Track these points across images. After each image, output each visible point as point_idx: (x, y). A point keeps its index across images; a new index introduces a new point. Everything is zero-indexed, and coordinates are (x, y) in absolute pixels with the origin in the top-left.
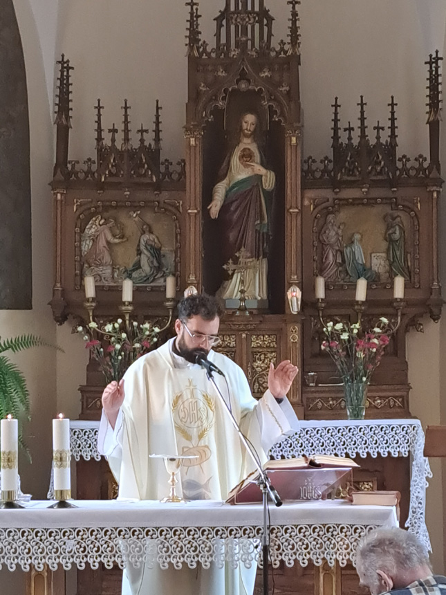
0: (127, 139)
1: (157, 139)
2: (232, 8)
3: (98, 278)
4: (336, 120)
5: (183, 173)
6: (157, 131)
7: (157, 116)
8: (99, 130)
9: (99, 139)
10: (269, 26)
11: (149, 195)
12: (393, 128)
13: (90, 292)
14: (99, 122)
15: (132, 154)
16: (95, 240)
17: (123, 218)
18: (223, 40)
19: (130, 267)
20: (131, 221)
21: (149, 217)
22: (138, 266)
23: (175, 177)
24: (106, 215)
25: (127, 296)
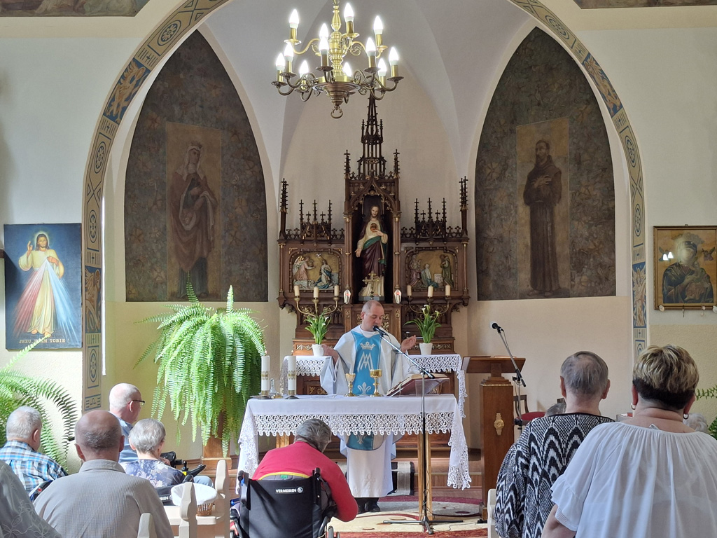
0: (315, 219)
1: (330, 219)
2: (366, 156)
3: (300, 286)
4: (417, 210)
5: (343, 235)
6: (330, 215)
7: (330, 208)
8: (302, 215)
9: (302, 219)
10: (384, 164)
11: (326, 246)
12: (444, 213)
13: (297, 293)
14: (301, 211)
15: (318, 226)
16: (299, 268)
17: (313, 256)
18: (362, 171)
19: (316, 281)
20: (317, 258)
21: (326, 256)
22: (320, 280)
23: (338, 237)
24: (304, 255)
25: (316, 295)
